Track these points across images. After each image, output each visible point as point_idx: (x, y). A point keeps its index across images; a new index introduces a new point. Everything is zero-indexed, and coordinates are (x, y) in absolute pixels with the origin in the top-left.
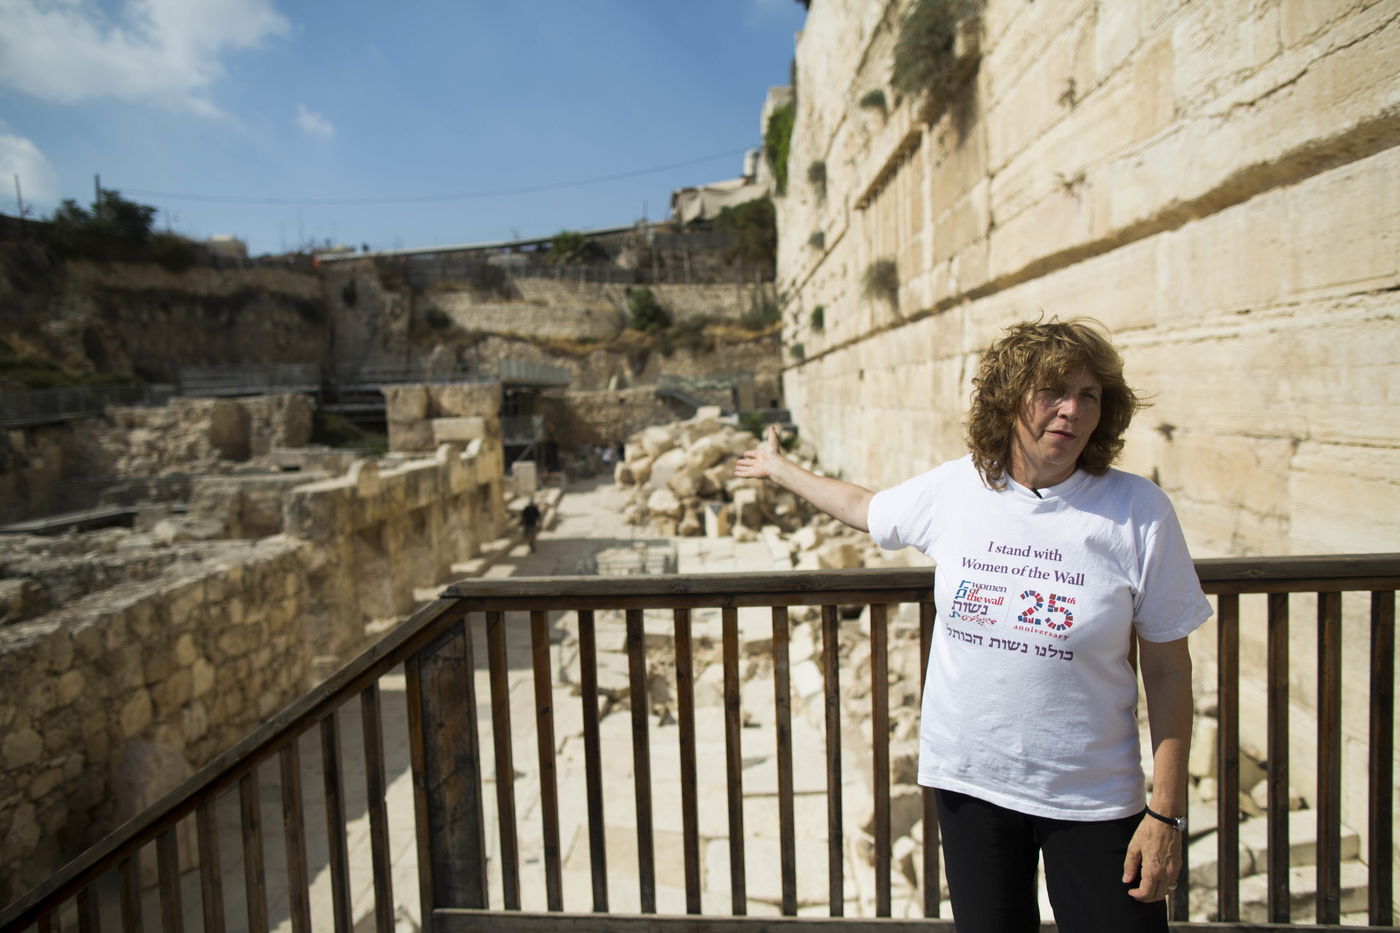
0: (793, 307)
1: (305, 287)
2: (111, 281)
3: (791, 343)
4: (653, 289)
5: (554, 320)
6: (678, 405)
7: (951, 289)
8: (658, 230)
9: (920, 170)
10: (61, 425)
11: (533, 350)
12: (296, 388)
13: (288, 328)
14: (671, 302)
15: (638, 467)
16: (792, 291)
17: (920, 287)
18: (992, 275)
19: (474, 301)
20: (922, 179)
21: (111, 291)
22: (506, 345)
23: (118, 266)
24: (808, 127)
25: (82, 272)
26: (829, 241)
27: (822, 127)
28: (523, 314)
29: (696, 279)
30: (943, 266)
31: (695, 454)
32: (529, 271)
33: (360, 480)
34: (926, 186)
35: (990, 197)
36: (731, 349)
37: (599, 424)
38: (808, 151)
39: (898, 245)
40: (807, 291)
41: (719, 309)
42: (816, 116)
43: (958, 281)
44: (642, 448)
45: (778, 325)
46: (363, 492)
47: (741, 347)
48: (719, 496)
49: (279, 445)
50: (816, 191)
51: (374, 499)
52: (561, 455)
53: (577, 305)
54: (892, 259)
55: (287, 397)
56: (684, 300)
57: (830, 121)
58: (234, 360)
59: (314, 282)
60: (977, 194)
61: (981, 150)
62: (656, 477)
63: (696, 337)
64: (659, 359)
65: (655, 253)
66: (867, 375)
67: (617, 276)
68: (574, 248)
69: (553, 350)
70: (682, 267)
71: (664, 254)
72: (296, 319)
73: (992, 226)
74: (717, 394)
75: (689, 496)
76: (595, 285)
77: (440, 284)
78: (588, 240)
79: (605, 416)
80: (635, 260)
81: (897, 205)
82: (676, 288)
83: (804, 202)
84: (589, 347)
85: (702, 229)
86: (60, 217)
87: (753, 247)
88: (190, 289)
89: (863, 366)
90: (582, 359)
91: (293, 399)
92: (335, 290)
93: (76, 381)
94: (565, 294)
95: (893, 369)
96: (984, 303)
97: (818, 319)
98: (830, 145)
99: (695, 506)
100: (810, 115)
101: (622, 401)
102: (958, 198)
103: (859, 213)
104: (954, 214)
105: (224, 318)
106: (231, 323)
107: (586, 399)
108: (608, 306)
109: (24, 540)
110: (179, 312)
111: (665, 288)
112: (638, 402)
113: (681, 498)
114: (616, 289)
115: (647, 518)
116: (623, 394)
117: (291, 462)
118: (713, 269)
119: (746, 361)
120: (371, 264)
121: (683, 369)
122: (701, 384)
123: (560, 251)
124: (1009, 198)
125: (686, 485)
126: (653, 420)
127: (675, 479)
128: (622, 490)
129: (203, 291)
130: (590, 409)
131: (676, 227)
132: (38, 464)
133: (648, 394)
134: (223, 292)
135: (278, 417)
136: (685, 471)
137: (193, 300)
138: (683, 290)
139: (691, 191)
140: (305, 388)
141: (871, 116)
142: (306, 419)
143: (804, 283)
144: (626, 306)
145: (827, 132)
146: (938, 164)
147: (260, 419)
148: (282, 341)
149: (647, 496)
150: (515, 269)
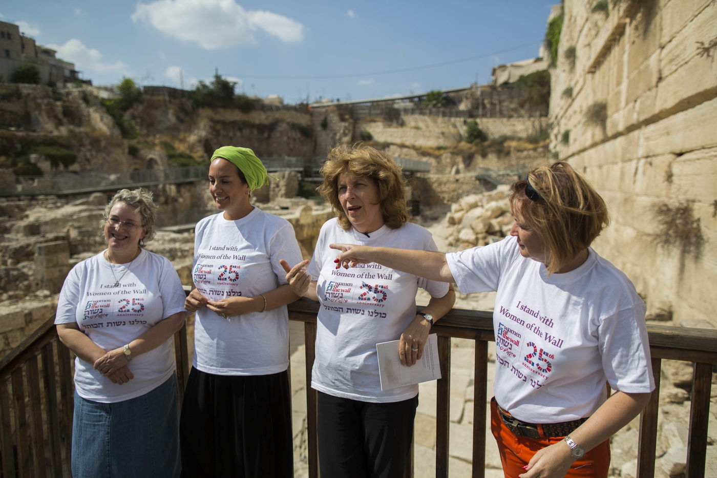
0: (555, 131)
1: (303, 120)
2: (217, 117)
3: (553, 151)
4: (478, 120)
5: (424, 136)
6: (487, 183)
7: (635, 118)
8: (483, 89)
9: (623, 48)
10: (191, 183)
11: (413, 152)
12: (293, 169)
13: (294, 140)
14: (488, 129)
15: (457, 216)
16: (556, 122)
17: (618, 119)
18: (656, 110)
19: (385, 126)
20: (624, 52)
21: (217, 122)
22: (399, 150)
23: (221, 110)
24: (569, 27)
25: (205, 113)
26: (575, 92)
27: (575, 26)
28: (408, 134)
29: (502, 115)
30: (631, 105)
31: (487, 210)
32: (413, 111)
33: (301, 215)
34: (626, 57)
35: (660, 61)
36: (519, 154)
37: (443, 192)
38: (568, 41)
39: (608, 94)
40: (563, 122)
41: (515, 132)
42: (573, 20)
43: (639, 114)
44: (460, 205)
45: (547, 141)
46: (302, 222)
47: (525, 153)
48: (499, 234)
49: (282, 197)
50: (570, 64)
51: (309, 225)
52: (421, 207)
53: (437, 130)
54: (604, 102)
55: (287, 173)
56: (494, 127)
57: (580, 22)
58: (270, 155)
59: (307, 117)
60: (653, 59)
61: (658, 33)
62: (464, 221)
63: (500, 147)
64: (479, 160)
65: (480, 101)
66: (588, 170)
67: (459, 114)
68: (437, 99)
69: (424, 153)
70: (496, 109)
71: (486, 102)
72: (299, 135)
73: (660, 79)
74: (509, 178)
75: (482, 233)
76: (446, 119)
77: (368, 118)
78: (444, 95)
79: (448, 188)
80: (469, 105)
81: (610, 69)
82: (491, 120)
83: (564, 71)
84: (442, 152)
85: (508, 88)
86: (198, 89)
87: (536, 97)
88: (252, 121)
89: (586, 164)
90: (437, 157)
91: (290, 174)
92: (318, 121)
93: (199, 164)
94: (430, 123)
95: (600, 167)
96: (652, 127)
97: (566, 138)
98: (579, 36)
99: (485, 238)
100: (570, 20)
101: (457, 180)
102: (642, 63)
103: (590, 76)
104: (639, 73)
105: (266, 135)
106: (269, 137)
107: (438, 179)
108: (452, 130)
109: (169, 235)
110: (246, 132)
111: (485, 120)
112: (466, 181)
113: (477, 234)
114: (459, 121)
115: (458, 243)
116: (458, 177)
117: (284, 205)
118: (513, 110)
119: (527, 161)
120: (335, 109)
121: (491, 164)
122: (501, 173)
123: (430, 100)
124: (672, 61)
125: (480, 227)
126: (473, 191)
127: (474, 224)
128: (448, 227)
129: (257, 122)
130: (440, 184)
131: (493, 88)
132: (181, 200)
133: (471, 177)
134: (266, 122)
135: (282, 183)
136: (480, 220)
137: (252, 126)
138: (495, 121)
139: (503, 67)
140: (297, 169)
141: (599, 16)
142: (295, 184)
143: (562, 117)
144: (463, 130)
145: (578, 29)
146: (634, 43)
147: (275, 183)
148: (291, 146)
149: (459, 231)
150: (406, 111)
